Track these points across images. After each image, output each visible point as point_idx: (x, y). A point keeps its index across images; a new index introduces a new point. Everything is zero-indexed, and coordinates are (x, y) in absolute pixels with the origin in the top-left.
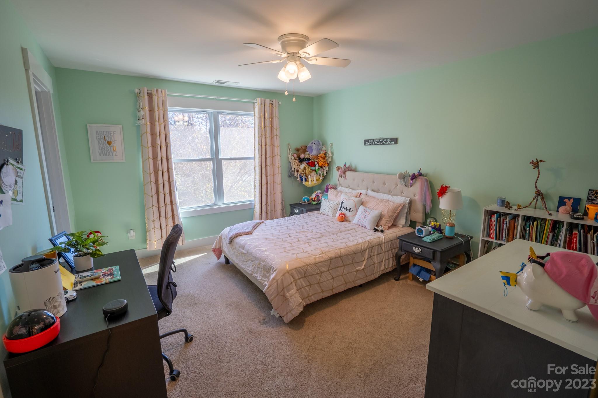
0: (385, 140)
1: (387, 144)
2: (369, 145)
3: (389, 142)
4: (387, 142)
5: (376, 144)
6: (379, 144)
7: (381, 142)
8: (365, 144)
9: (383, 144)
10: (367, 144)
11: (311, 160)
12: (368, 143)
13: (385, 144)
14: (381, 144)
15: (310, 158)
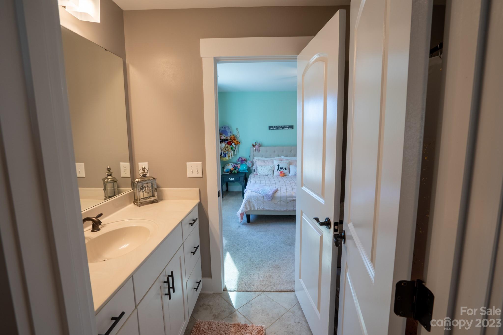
0: (285, 127)
1: (287, 129)
2: (273, 129)
3: (288, 127)
4: (287, 128)
5: (279, 129)
6: (281, 129)
7: (282, 128)
8: (269, 129)
9: (283, 129)
10: (271, 128)
11: (229, 140)
12: (273, 128)
13: (285, 129)
14: (282, 129)
15: (228, 139)
